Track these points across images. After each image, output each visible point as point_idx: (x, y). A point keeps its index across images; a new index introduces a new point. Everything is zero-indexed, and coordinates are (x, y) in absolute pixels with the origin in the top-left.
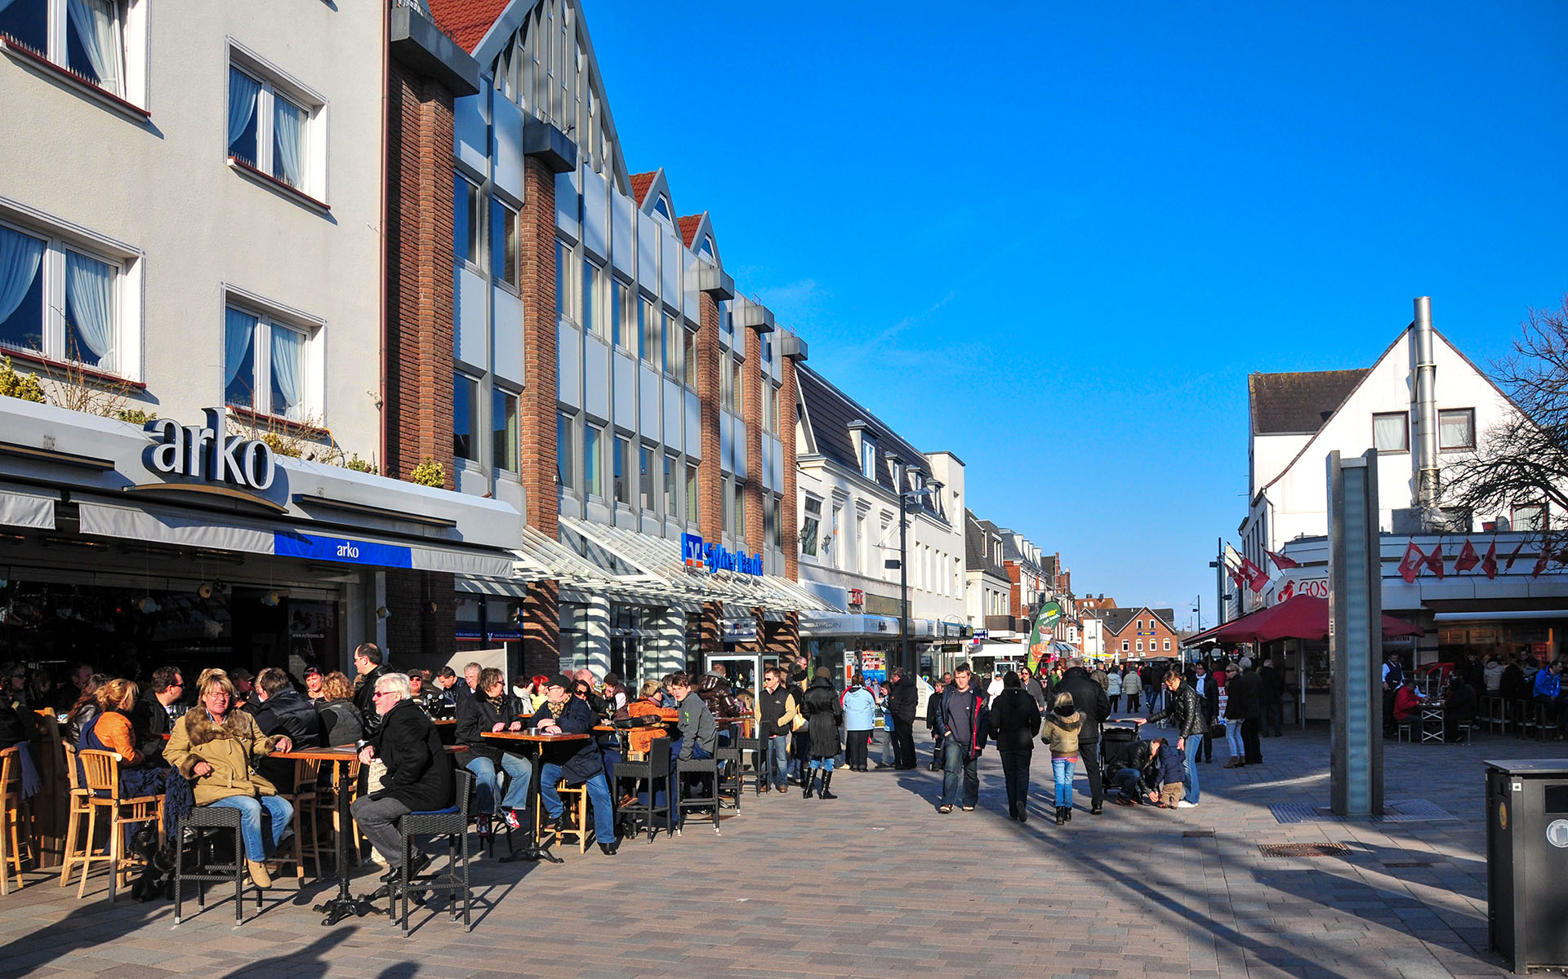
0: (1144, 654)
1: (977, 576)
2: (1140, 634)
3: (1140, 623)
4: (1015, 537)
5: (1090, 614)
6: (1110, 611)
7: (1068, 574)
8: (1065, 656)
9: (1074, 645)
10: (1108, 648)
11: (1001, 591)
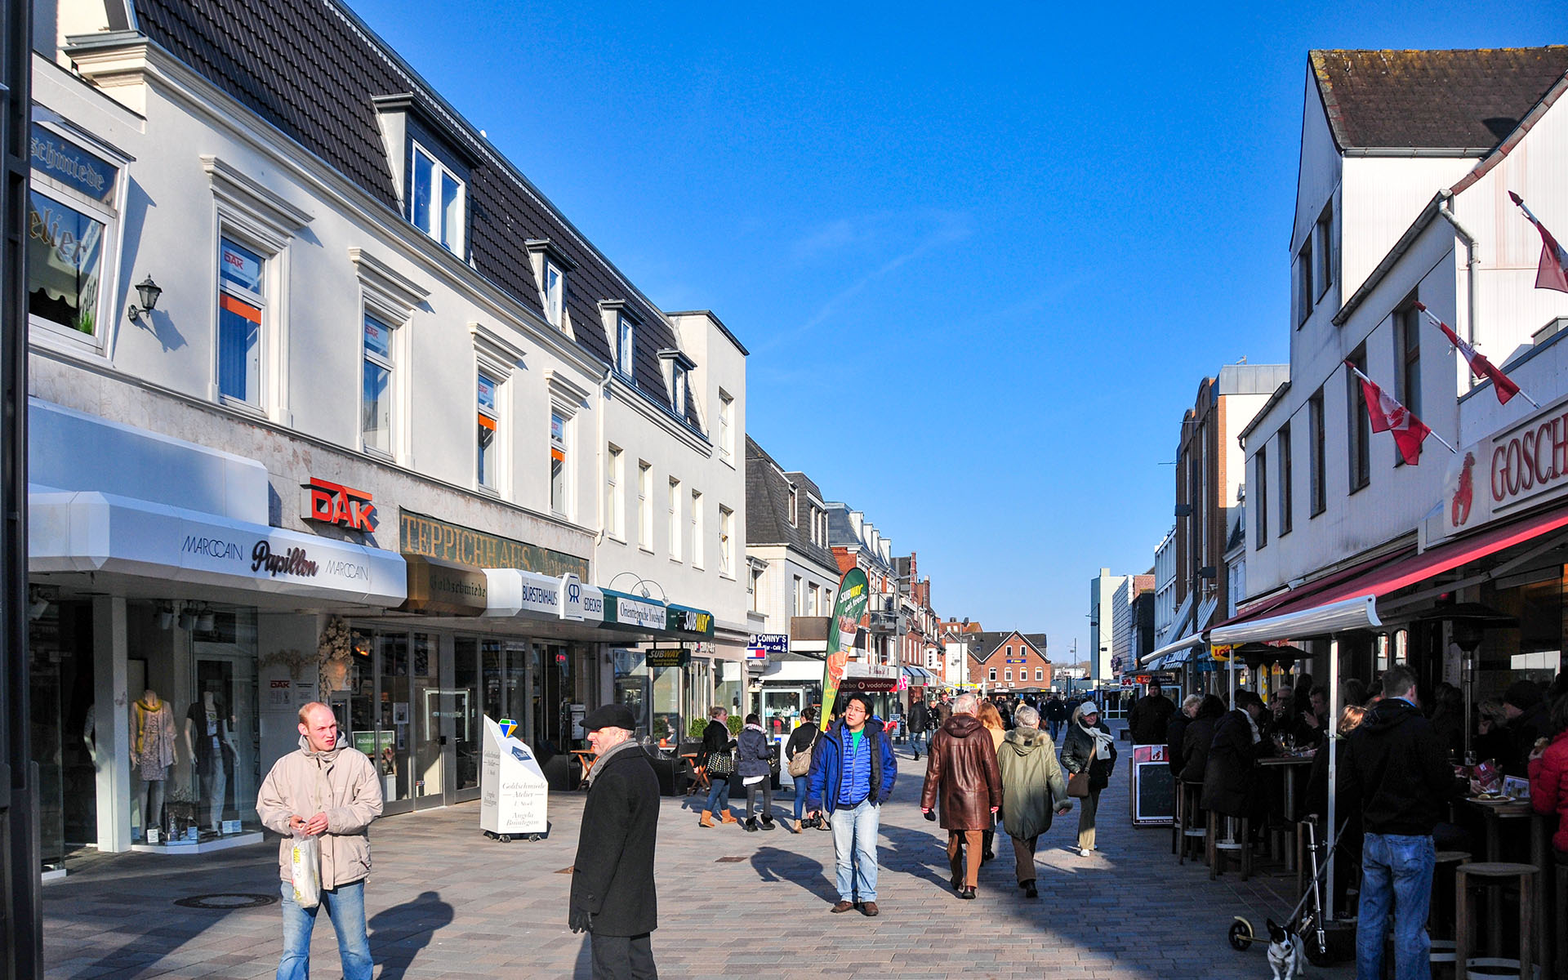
0: (1013, 685)
1: (776, 555)
2: (1009, 661)
3: (1009, 649)
4: (851, 515)
5: (954, 638)
6: (975, 634)
7: (928, 583)
8: (919, 683)
9: (934, 671)
10: (974, 677)
11: (823, 585)
